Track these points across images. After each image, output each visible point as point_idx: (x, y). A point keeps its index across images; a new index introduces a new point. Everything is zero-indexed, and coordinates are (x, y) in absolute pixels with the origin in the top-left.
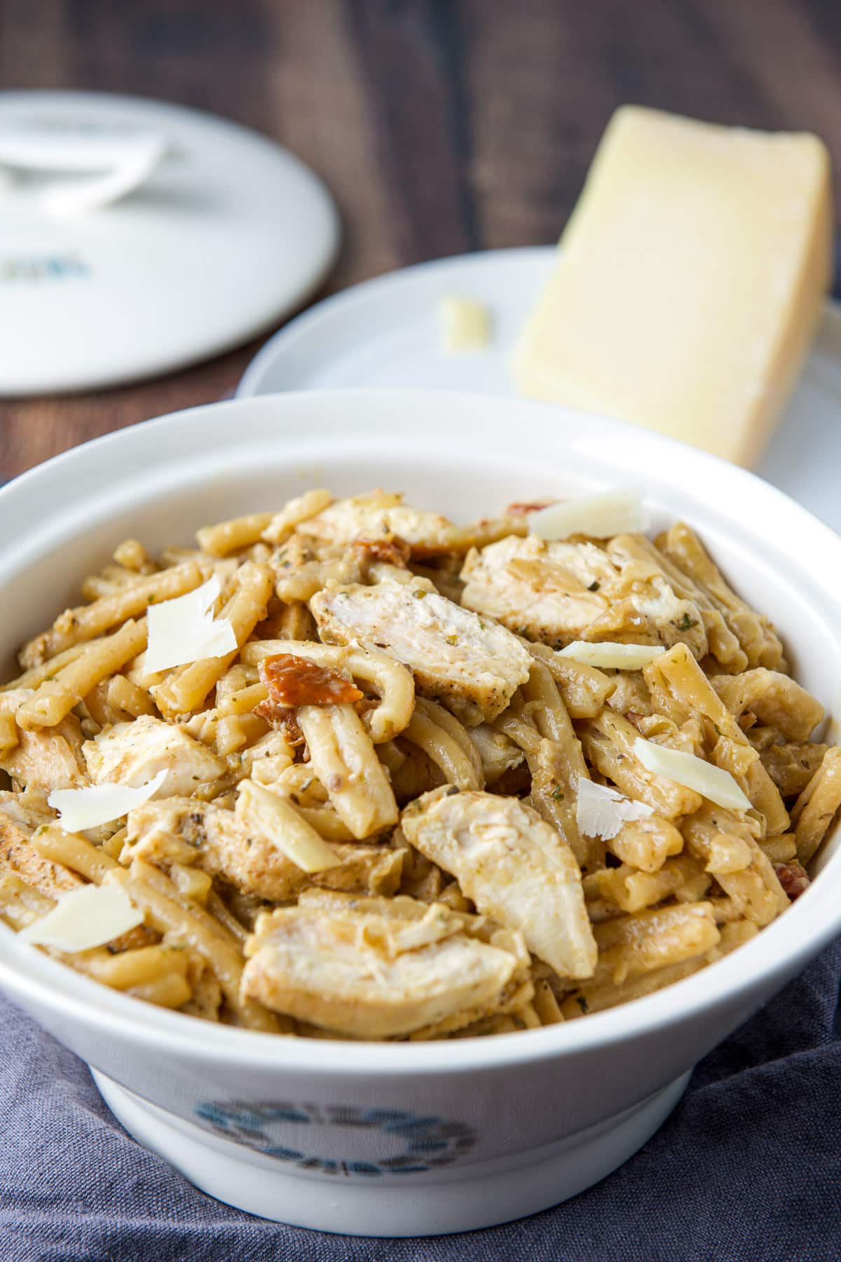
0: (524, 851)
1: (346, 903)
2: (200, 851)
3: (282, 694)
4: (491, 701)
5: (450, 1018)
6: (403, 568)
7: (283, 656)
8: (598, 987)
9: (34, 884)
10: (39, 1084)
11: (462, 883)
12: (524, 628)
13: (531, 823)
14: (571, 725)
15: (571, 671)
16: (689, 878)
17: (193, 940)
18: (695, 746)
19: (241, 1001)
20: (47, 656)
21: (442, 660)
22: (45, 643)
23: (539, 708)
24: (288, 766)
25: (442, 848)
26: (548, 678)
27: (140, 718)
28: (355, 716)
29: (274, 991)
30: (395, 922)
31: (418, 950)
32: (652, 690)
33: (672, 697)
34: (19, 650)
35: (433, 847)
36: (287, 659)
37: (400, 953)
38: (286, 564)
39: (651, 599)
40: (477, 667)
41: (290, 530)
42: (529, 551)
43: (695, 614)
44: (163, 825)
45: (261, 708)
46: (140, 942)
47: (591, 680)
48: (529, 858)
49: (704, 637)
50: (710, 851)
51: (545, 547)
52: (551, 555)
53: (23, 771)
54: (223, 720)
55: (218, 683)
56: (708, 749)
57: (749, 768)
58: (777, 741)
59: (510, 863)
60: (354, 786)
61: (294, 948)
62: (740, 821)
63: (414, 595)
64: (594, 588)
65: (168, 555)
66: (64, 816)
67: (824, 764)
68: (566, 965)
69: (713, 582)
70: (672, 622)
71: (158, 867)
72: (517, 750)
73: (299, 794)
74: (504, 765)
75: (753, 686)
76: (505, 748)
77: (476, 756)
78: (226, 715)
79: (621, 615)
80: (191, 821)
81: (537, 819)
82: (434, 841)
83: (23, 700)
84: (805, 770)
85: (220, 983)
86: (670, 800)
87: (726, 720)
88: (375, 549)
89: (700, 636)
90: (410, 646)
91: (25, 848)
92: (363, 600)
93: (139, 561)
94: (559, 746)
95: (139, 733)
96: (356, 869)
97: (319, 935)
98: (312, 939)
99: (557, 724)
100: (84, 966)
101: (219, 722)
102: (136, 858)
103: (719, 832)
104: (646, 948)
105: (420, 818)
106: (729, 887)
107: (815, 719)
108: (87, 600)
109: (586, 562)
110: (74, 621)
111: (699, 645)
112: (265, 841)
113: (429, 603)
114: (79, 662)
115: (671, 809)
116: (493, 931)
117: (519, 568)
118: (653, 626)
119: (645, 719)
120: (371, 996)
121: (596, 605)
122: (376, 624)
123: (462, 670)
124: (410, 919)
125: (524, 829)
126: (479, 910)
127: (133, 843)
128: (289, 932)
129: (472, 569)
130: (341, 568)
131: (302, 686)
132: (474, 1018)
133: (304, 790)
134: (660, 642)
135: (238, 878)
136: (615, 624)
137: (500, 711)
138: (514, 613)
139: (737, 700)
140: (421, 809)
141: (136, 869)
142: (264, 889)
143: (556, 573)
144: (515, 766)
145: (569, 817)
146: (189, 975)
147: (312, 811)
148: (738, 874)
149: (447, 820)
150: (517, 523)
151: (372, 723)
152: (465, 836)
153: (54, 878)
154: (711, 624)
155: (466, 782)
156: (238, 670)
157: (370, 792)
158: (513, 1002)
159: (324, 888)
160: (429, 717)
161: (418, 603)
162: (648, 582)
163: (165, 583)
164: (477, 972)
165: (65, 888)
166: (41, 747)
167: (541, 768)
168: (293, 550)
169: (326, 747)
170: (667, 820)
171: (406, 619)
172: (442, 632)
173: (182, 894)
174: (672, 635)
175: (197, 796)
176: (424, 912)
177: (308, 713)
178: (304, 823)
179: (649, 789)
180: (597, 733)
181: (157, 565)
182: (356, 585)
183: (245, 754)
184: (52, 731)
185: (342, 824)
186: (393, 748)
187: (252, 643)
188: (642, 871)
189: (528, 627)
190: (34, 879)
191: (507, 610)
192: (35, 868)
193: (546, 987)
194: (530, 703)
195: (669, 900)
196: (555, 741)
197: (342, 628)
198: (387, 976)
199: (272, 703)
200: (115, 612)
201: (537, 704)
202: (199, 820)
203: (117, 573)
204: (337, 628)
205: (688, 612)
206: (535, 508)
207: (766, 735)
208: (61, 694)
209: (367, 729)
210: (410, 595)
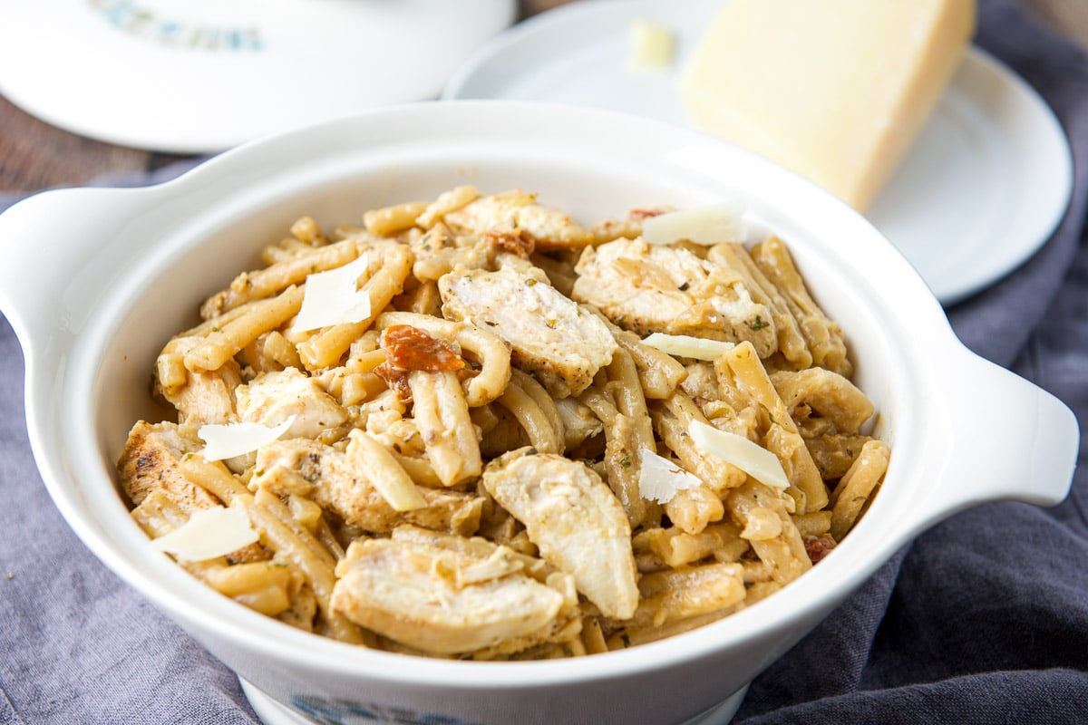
0: (584, 508)
1: (430, 540)
2: (314, 486)
3: (396, 359)
4: (577, 379)
5: (506, 643)
6: (526, 259)
7: (403, 326)
8: (641, 627)
9: (178, 502)
10: (186, 667)
11: (529, 530)
12: (620, 318)
13: (592, 485)
14: (645, 404)
15: (650, 358)
16: (728, 542)
17: (297, 559)
18: (749, 430)
19: (330, 614)
20: (223, 310)
21: (540, 340)
22: (223, 299)
23: (619, 387)
24: (397, 420)
25: (515, 500)
26: (629, 362)
27: (287, 369)
28: (457, 382)
29: (356, 607)
30: (467, 558)
31: (480, 584)
32: (720, 380)
33: (735, 386)
34: (202, 303)
35: (508, 498)
36: (406, 329)
37: (466, 585)
38: (427, 248)
39: (730, 301)
40: (569, 348)
41: (440, 219)
42: (635, 252)
43: (767, 317)
44: (286, 461)
45: (380, 369)
46: (255, 557)
47: (667, 366)
48: (588, 514)
49: (774, 337)
50: (747, 521)
51: (648, 250)
52: (653, 256)
53: (187, 406)
54: (348, 377)
55: (352, 344)
56: (761, 433)
57: (795, 452)
58: (829, 430)
59: (571, 517)
60: (446, 441)
61: (376, 573)
62: (778, 497)
63: (526, 282)
64: (684, 288)
65: (339, 232)
66: (207, 447)
67: (862, 454)
68: (610, 607)
69: (795, 289)
70: (745, 323)
71: (279, 496)
72: (597, 422)
73: (402, 445)
74: (585, 433)
75: (808, 382)
76: (586, 419)
77: (559, 425)
78: (352, 373)
79: (701, 313)
80: (309, 460)
81: (598, 482)
82: (509, 493)
83: (193, 345)
84: (849, 458)
85: (316, 598)
86: (719, 475)
87: (779, 410)
88: (501, 240)
89: (770, 336)
90: (515, 326)
91: (174, 471)
92: (483, 284)
93: (311, 236)
94: (632, 421)
95: (282, 382)
96: (442, 511)
97: (401, 564)
98: (394, 567)
99: (633, 401)
100: (202, 573)
101: (345, 378)
102: (261, 487)
103: (757, 505)
104: (683, 598)
105: (500, 473)
106: (761, 553)
107: (865, 414)
108: (262, 264)
109: (681, 265)
110: (248, 282)
111: (769, 344)
112: (368, 482)
113: (538, 290)
114: (243, 318)
115: (718, 482)
116: (550, 573)
117: (624, 264)
118: (728, 324)
119: (709, 403)
120: (435, 619)
121: (683, 302)
122: (490, 306)
123: (555, 350)
124: (481, 557)
125: (586, 489)
126: (541, 554)
127: (260, 474)
128: (376, 560)
129: (585, 264)
130: (471, 255)
131: (414, 354)
132: (529, 645)
133: (407, 441)
134: (734, 339)
135: (344, 511)
136: (694, 320)
137: (585, 387)
138: (614, 304)
139: (793, 394)
140: (501, 465)
141: (260, 496)
142: (364, 522)
143: (654, 273)
144: (594, 434)
145: (633, 481)
146: (290, 589)
147: (411, 459)
148: (769, 542)
149: (522, 476)
150: (634, 226)
151: (469, 389)
152: (536, 491)
153: (194, 498)
154: (781, 326)
155: (545, 445)
156: (371, 335)
157: (459, 446)
158: (562, 634)
159: (415, 525)
160: (523, 388)
161: (528, 290)
162: (731, 286)
163: (326, 256)
164: (529, 606)
165: (202, 507)
166: (203, 387)
167: (615, 438)
168: (436, 235)
169: (427, 407)
170: (713, 491)
171: (516, 303)
172: (544, 316)
173: (295, 520)
174: (744, 333)
175: (321, 439)
176: (492, 552)
177: (418, 376)
178: (401, 469)
179: (702, 464)
180: (668, 412)
181: (328, 239)
182: (480, 270)
183: (364, 407)
184: (214, 374)
185: (434, 472)
186: (488, 412)
187: (386, 313)
188: (686, 533)
189: (624, 317)
190: (178, 498)
191: (609, 300)
192: (180, 488)
193: (595, 624)
194: (611, 383)
195: (709, 559)
196: (629, 416)
197: (460, 306)
198: (451, 603)
199: (389, 366)
200: (283, 277)
201: (617, 384)
202: (316, 459)
203: (293, 243)
204: (456, 306)
205: (760, 315)
206: (652, 214)
207: (820, 425)
208: (222, 344)
209: (465, 394)
210: (523, 282)
